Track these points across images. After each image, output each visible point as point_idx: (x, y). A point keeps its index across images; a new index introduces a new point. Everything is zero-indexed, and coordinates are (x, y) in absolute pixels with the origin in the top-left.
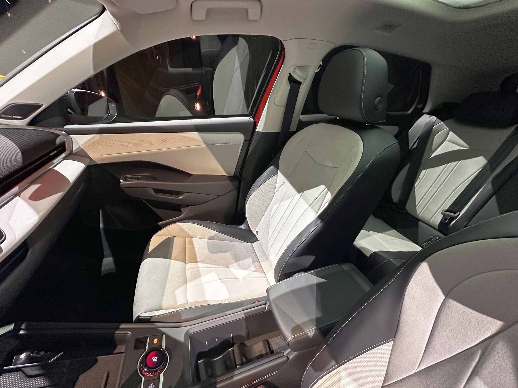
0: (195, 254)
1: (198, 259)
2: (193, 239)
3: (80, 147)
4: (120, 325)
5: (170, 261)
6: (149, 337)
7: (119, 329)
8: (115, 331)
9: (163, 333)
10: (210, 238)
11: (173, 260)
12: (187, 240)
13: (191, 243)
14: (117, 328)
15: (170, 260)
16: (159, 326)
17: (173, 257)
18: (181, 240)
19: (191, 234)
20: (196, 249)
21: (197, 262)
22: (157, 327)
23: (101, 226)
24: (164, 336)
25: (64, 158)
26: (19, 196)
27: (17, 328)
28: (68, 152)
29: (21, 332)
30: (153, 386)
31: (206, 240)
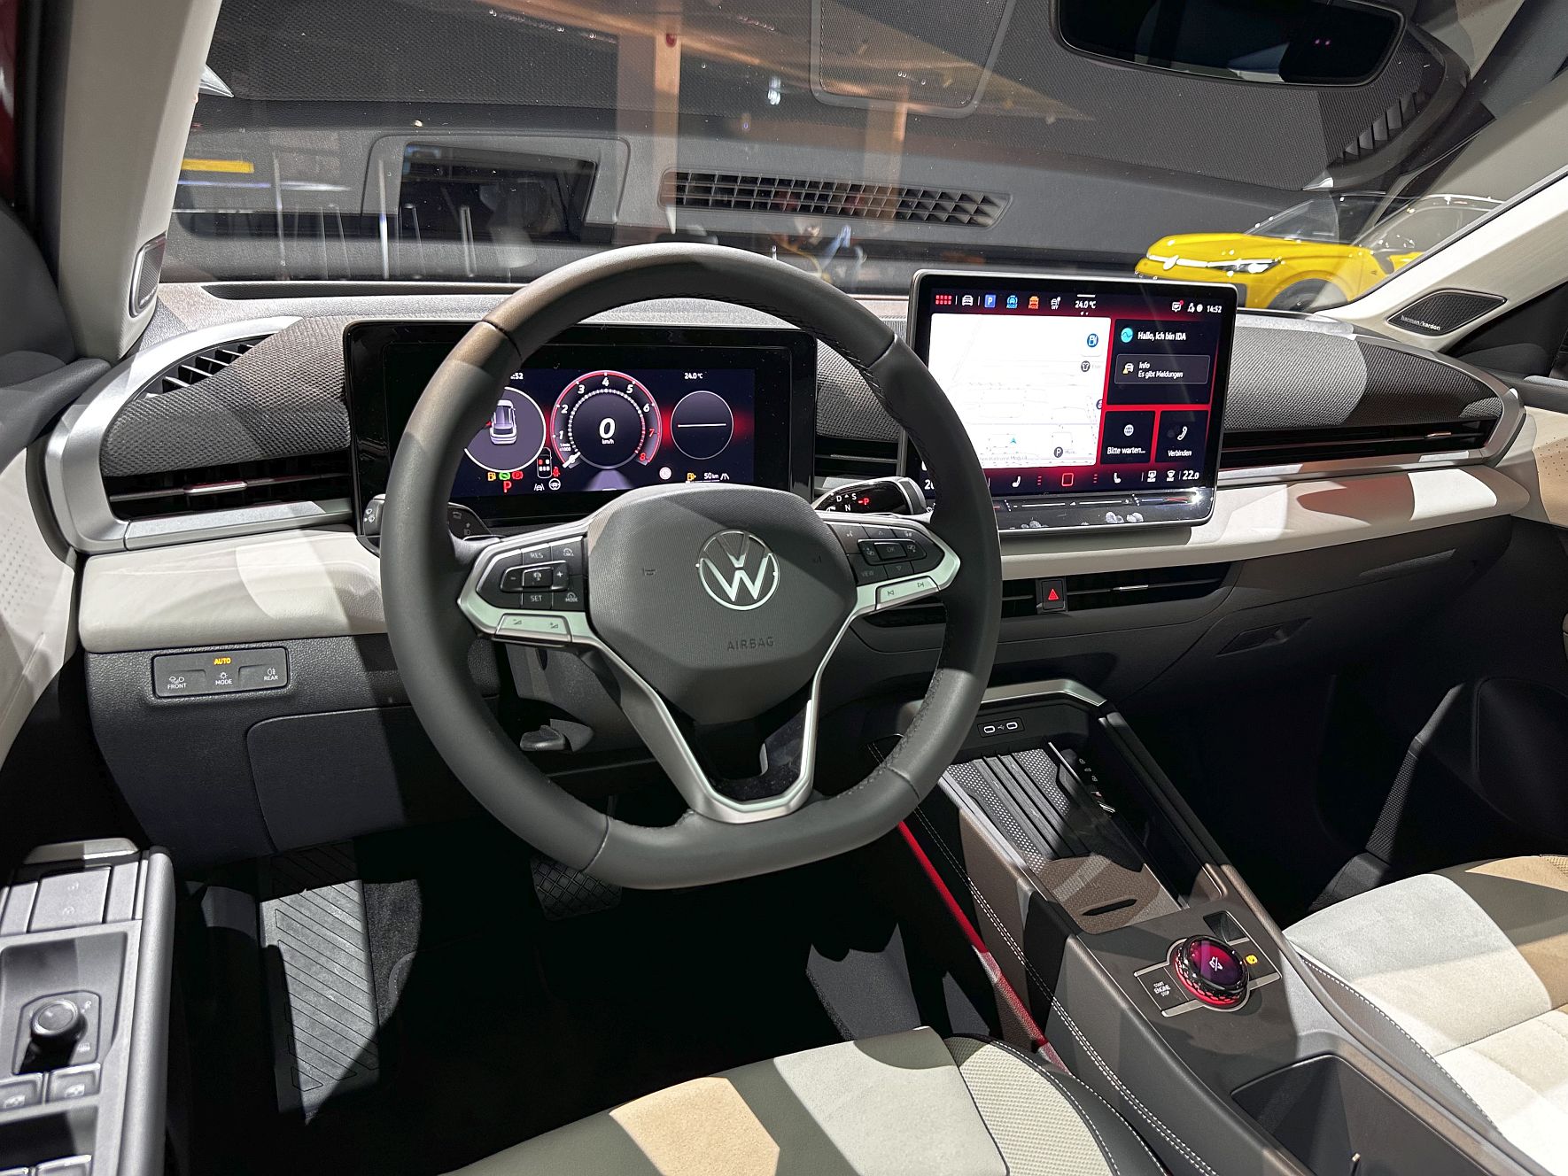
3: (1531, 453)
4: (1226, 864)
5: (1508, 947)
6: (1247, 940)
7: (1217, 867)
8: (1209, 863)
9: (1280, 970)
11: (1522, 954)
14: (1217, 865)
15: (1509, 943)
17: (1534, 948)
23: (1423, 736)
24: (1274, 977)
25: (1460, 465)
26: (1288, 486)
27: (1103, 711)
28: (1485, 452)
29: (1101, 720)
30: (1168, 992)
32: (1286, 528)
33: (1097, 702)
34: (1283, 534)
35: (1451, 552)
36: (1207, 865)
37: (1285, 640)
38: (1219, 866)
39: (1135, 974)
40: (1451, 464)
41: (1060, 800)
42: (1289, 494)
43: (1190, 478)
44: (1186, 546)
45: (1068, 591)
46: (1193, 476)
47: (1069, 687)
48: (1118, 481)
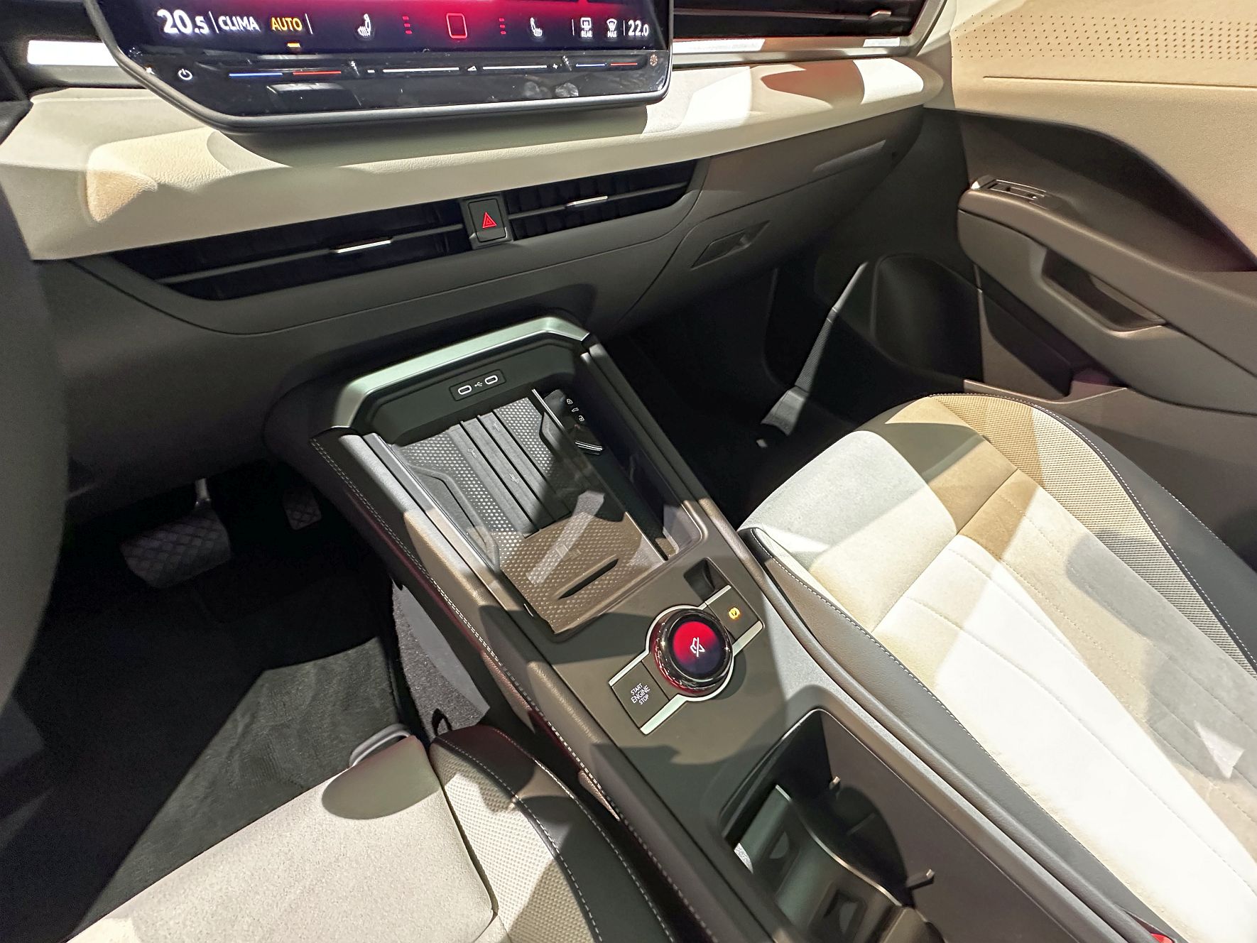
0: (1011, 532)
1: (1008, 555)
2: (1040, 490)
3: (948, 36)
4: (703, 497)
5: (923, 486)
6: (728, 587)
7: (696, 504)
9: (763, 617)
11: (931, 488)
12: (1018, 476)
13: (1026, 497)
14: (695, 499)
15: (923, 482)
16: (768, 593)
17: (939, 481)
18: (1001, 462)
19: (1046, 473)
20: (1025, 523)
21: (998, 557)
22: (764, 587)
23: (837, 306)
24: (758, 627)
26: (751, 68)
27: (585, 346)
28: (911, 41)
29: (585, 356)
30: (647, 696)
31: (1082, 530)
32: (752, 109)
33: (580, 336)
34: (750, 117)
35: (882, 143)
36: (687, 503)
37: (747, 246)
38: (697, 501)
39: (612, 683)
40: (884, 52)
41: (543, 457)
42: (753, 76)
43: (638, 33)
44: (642, 136)
45: (509, 213)
46: (641, 31)
47: (549, 325)
48: (538, 32)
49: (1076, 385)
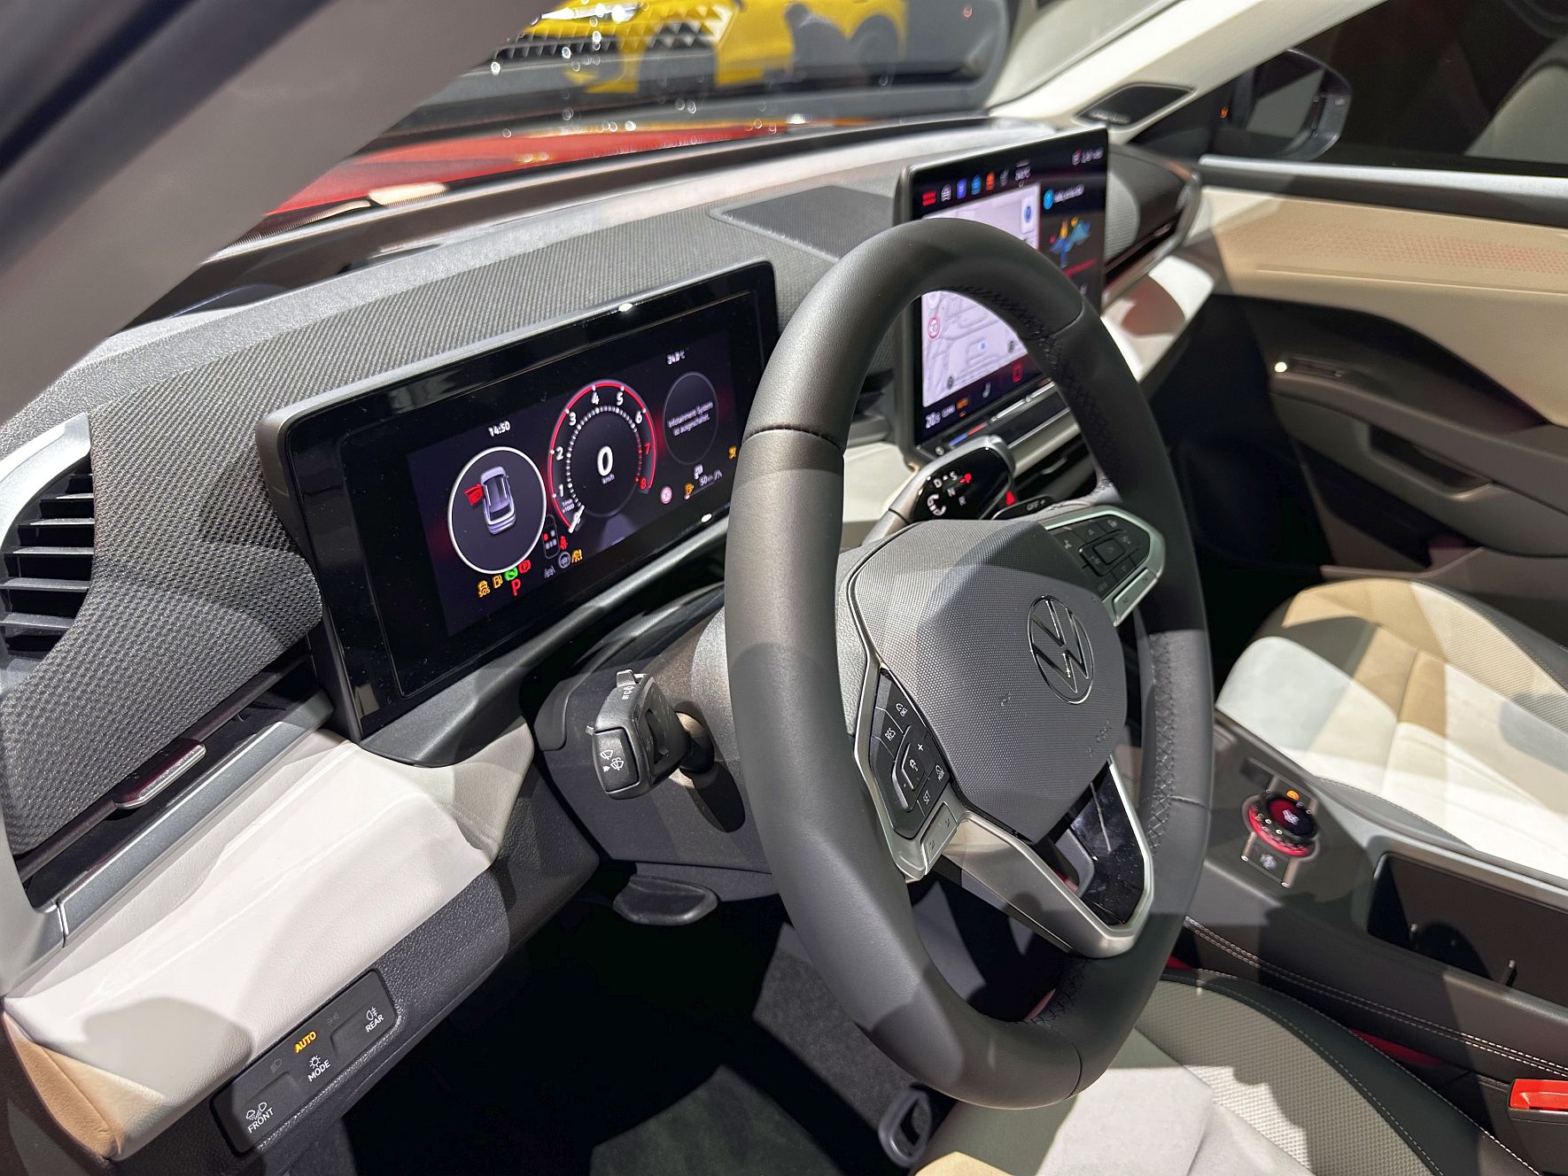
0: (1442, 711)
1: (1450, 731)
2: (1448, 667)
3: (1209, 231)
5: (1349, 681)
10: (1522, 700)
11: (1358, 683)
12: (1424, 658)
13: (1441, 677)
15: (1347, 677)
18: (1403, 646)
19: (1446, 646)
20: (1450, 700)
21: (1442, 734)
24: (1315, 801)
28: (1178, 239)
30: (1273, 863)
31: (1501, 699)
39: (1244, 860)
49: (1435, 553)
